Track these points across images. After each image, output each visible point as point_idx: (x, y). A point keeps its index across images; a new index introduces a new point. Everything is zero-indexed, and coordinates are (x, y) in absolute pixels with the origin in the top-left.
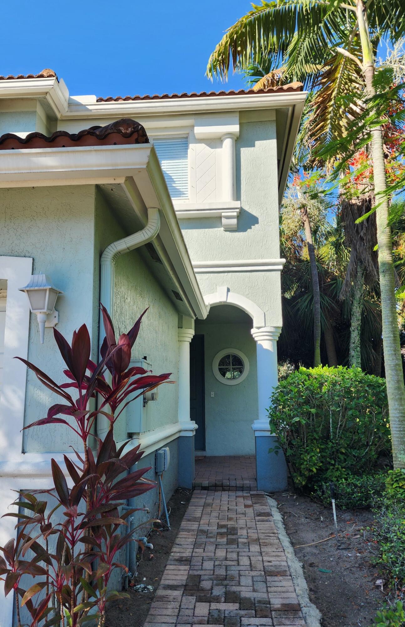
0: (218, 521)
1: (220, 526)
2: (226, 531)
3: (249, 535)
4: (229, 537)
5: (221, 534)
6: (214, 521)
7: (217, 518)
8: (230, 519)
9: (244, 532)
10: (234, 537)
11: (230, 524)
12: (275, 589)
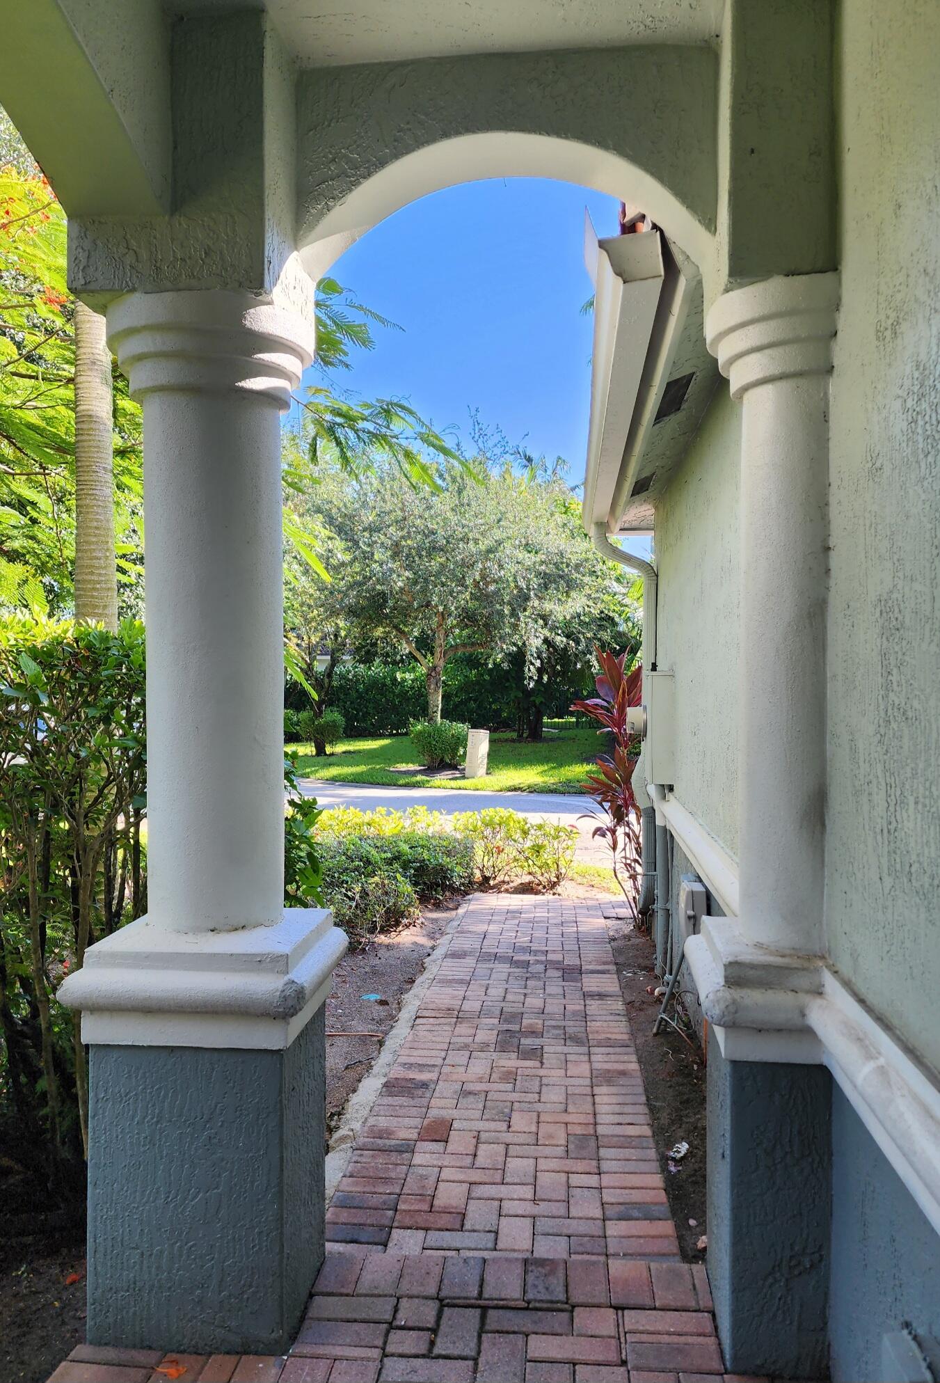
0: (542, 1072)
1: (537, 1054)
2: (523, 1041)
3: (472, 1031)
4: (516, 1027)
5: (533, 1032)
6: (553, 1072)
7: (545, 1081)
8: (510, 1076)
9: (482, 1036)
10: (506, 1027)
11: (510, 1061)
12: (468, 970)
